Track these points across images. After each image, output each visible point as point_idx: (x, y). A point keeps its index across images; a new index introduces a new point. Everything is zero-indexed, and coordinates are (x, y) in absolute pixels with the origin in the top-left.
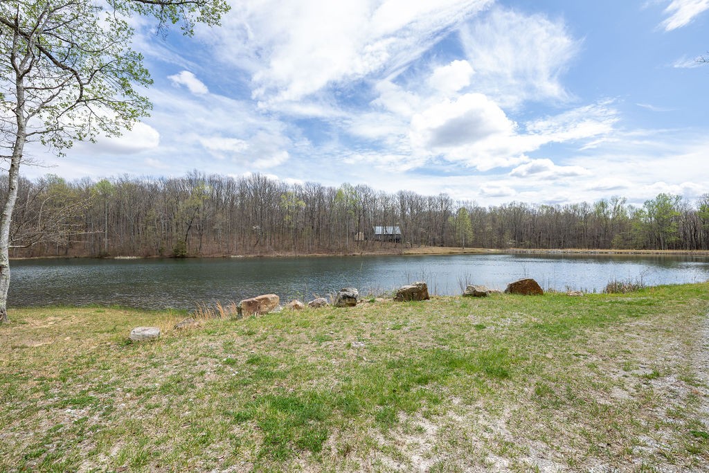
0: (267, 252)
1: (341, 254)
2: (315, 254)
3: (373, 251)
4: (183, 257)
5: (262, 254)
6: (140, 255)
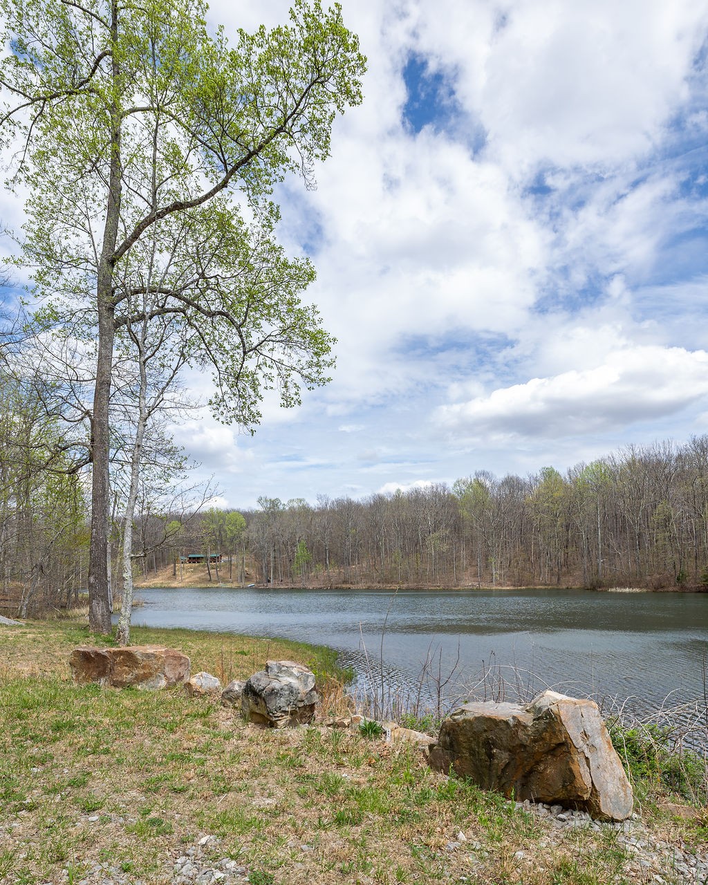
6: (646, 587)
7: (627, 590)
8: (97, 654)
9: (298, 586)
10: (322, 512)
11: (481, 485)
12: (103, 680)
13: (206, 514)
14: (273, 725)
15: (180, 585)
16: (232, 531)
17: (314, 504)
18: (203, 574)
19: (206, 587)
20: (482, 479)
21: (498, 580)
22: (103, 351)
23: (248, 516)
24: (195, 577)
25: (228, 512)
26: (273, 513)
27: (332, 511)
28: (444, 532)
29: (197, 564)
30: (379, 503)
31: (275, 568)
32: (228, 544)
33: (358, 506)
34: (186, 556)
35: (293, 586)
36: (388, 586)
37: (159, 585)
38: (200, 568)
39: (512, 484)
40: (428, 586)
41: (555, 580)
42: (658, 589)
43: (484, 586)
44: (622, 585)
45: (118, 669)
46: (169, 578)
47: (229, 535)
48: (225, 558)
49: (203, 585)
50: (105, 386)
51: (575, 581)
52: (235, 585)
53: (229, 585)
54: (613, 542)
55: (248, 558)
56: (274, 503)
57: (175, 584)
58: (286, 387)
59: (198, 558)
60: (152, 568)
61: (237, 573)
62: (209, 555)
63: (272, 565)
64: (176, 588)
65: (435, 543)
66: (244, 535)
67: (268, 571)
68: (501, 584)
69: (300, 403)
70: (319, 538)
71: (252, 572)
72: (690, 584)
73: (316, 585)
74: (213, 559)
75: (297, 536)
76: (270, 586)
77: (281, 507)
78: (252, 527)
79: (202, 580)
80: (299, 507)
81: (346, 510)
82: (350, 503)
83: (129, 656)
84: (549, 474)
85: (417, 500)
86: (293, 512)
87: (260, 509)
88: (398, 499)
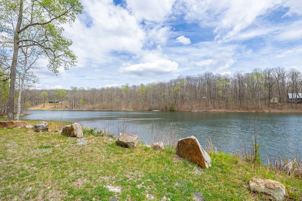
0: (209, 109)
1: (254, 111)
2: (236, 111)
3: (281, 110)
4: (174, 111)
5: (207, 110)
6: (160, 110)
7: (156, 111)
8: (4, 122)
9: (80, 109)
10: (88, 91)
11: (127, 86)
12: (5, 128)
13: (55, 90)
14: (39, 132)
15: (46, 109)
16: (62, 95)
17: (86, 89)
18: (53, 106)
19: (54, 110)
20: (127, 85)
21: (130, 109)
22: (15, 53)
23: (67, 91)
24: (51, 107)
25: (62, 90)
26: (74, 91)
27: (91, 91)
28: (118, 97)
29: (51, 104)
30: (103, 89)
31: (75, 105)
32: (61, 98)
33: (98, 90)
34: (48, 101)
35: (79, 109)
36: (104, 110)
37: (39, 109)
38: (53, 105)
39: (134, 86)
40: (114, 110)
41: (143, 108)
42: (162, 110)
43: (127, 110)
44: (155, 109)
45: (9, 125)
46: (42, 107)
47: (62, 96)
48: (60, 102)
49: (53, 109)
50: (15, 61)
51: (146, 109)
52: (63, 109)
53: (61, 109)
54: (154, 101)
55: (67, 102)
56: (75, 88)
57: (44, 109)
58: (65, 65)
59: (52, 102)
60: (37, 104)
61: (64, 106)
62: (55, 101)
63: (74, 104)
64: (44, 110)
65: (116, 100)
66: (66, 96)
67: (73, 106)
68: (131, 109)
69: (68, 69)
70: (87, 97)
71: (68, 106)
72: (168, 109)
73: (86, 109)
74: (57, 102)
75: (81, 97)
76: (73, 109)
77: (77, 89)
78: (68, 94)
79: (53, 108)
80: (82, 90)
81: (94, 91)
82: (96, 89)
83: (12, 123)
84: (142, 85)
85: (112, 89)
86: (80, 91)
87: (71, 89)
88: (108, 89)
